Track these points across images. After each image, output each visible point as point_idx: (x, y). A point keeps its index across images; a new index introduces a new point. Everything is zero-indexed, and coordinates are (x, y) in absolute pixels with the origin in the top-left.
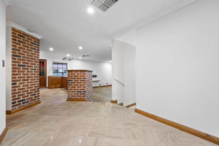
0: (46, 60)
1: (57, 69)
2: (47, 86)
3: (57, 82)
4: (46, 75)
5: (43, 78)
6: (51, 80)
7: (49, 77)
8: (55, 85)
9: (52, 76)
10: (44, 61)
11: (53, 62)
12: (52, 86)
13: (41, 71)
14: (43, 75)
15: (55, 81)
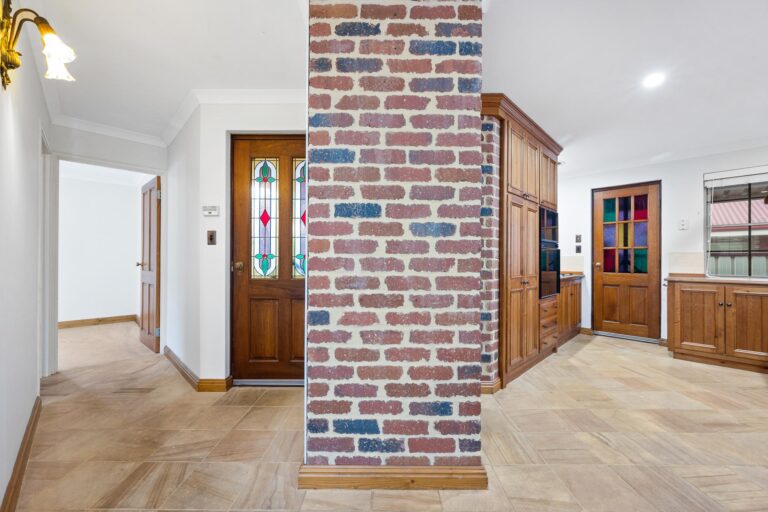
0: (659, 183)
2: (664, 335)
3: (732, 320)
4: (656, 270)
5: (643, 284)
6: (682, 302)
7: (671, 283)
8: (716, 337)
9: (704, 276)
10: (645, 193)
11: (706, 189)
12: (692, 341)
13: (630, 246)
14: (640, 271)
15: (720, 317)
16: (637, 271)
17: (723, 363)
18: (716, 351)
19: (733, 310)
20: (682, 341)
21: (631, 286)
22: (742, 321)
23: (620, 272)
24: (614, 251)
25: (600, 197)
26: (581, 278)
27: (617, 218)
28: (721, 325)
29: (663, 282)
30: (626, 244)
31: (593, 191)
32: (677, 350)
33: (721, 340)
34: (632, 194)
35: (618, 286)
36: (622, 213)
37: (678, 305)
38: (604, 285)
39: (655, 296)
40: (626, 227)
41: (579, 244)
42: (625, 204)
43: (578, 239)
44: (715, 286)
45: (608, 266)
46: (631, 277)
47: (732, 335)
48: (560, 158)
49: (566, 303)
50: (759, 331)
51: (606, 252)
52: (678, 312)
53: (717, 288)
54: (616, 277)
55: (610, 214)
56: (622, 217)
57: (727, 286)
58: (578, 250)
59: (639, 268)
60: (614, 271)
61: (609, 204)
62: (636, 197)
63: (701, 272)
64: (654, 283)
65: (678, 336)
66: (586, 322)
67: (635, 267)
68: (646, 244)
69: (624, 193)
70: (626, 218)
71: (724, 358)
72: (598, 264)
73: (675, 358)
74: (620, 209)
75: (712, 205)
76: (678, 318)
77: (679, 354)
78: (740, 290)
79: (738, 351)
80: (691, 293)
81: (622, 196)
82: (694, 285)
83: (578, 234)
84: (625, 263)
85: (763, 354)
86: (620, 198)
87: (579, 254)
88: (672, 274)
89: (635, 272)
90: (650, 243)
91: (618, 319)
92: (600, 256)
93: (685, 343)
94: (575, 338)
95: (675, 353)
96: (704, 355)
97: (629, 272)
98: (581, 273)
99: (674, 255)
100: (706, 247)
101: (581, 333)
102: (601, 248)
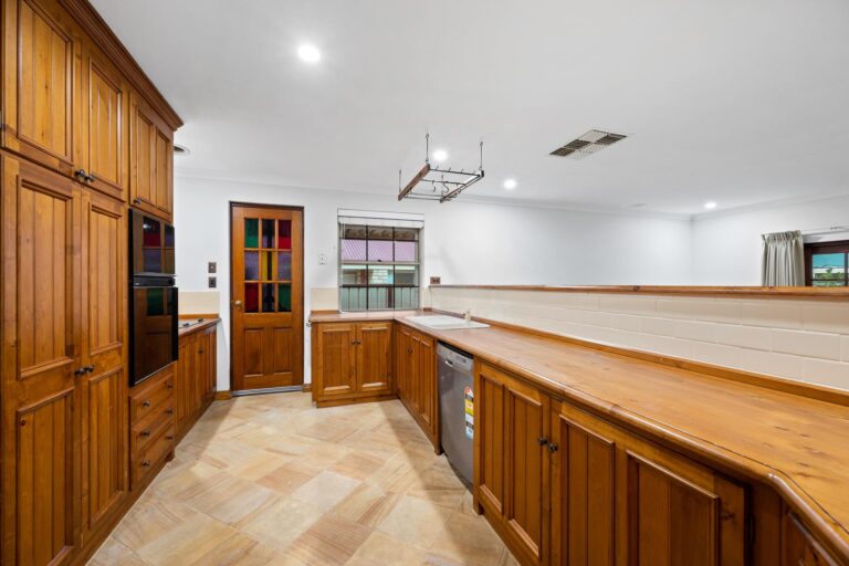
0: (301, 209)
1: (364, 267)
2: (308, 379)
3: (361, 357)
4: (299, 308)
5: (287, 325)
6: (325, 345)
7: (314, 325)
8: (350, 376)
9: (337, 312)
10: (288, 218)
11: (339, 224)
12: (332, 386)
13: (274, 280)
14: (284, 308)
15: (352, 355)
16: (282, 309)
17: (355, 401)
18: (350, 391)
19: (361, 347)
20: (324, 387)
21: (275, 328)
22: (367, 355)
23: (263, 311)
24: (256, 286)
25: (240, 213)
26: (215, 324)
27: (260, 245)
28: (353, 364)
29: (306, 321)
30: (270, 278)
31: (232, 204)
32: (320, 399)
33: (354, 377)
34: (277, 216)
35: (261, 329)
36: (266, 239)
38: (246, 329)
39: (298, 337)
40: (270, 255)
41: (212, 275)
42: (268, 224)
43: (212, 268)
44: (349, 325)
45: (250, 306)
46: (275, 317)
47: (361, 372)
48: (178, 138)
49: (192, 369)
50: (377, 364)
51: (247, 286)
52: (321, 355)
54: (259, 318)
55: (252, 239)
56: (266, 244)
57: (358, 324)
58: (212, 283)
59: (283, 306)
60: (256, 310)
61: (251, 224)
62: (280, 221)
63: (336, 308)
64: (298, 323)
65: (321, 384)
66: (223, 383)
67: (280, 305)
68: (290, 279)
69: (268, 215)
70: (270, 245)
71: (355, 396)
72: (238, 302)
73: (318, 407)
74: (263, 234)
75: (343, 241)
76: (321, 363)
77: (321, 401)
78: (366, 328)
79: (364, 386)
80: (331, 333)
81: (266, 217)
82: (334, 325)
83: (213, 261)
84: (269, 300)
85: (380, 384)
86: (263, 220)
87: (212, 290)
88: (313, 313)
89: (280, 311)
90: (294, 276)
91: (261, 370)
92: (241, 292)
93: (327, 389)
94: (208, 412)
95: (318, 402)
96: (342, 397)
97: (273, 311)
98: (217, 316)
99: (315, 291)
100: (339, 282)
101: (215, 402)
102: (241, 282)
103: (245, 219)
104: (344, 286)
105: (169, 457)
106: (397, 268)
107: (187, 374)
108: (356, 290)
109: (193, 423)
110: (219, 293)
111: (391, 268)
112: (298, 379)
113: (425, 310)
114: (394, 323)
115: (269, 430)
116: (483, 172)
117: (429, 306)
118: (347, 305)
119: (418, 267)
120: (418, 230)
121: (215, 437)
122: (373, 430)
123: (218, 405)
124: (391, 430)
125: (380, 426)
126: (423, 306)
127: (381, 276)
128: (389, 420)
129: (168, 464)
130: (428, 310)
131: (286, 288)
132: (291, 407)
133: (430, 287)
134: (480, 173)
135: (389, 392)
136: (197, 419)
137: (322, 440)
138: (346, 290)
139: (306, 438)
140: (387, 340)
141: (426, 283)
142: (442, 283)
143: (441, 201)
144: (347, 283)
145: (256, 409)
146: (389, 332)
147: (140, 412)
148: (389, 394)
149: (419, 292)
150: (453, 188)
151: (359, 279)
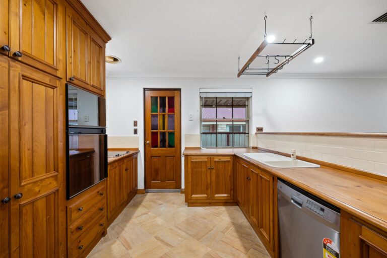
0: (179, 90)
2: (183, 186)
3: (214, 177)
4: (179, 145)
5: (172, 155)
6: (192, 169)
7: (186, 156)
8: (207, 189)
9: (199, 148)
10: (173, 96)
11: (201, 97)
12: (196, 194)
13: (166, 130)
14: (171, 146)
15: (209, 176)
16: (170, 146)
17: (210, 204)
18: (207, 198)
19: (214, 171)
20: (192, 195)
21: (167, 156)
22: (217, 177)
23: (161, 147)
24: (157, 133)
25: (149, 94)
26: (136, 153)
27: (159, 111)
28: (209, 182)
29: (182, 153)
30: (164, 129)
31: (144, 89)
32: (189, 201)
33: (209, 190)
34: (167, 95)
35: (159, 157)
37: (190, 171)
38: (152, 157)
40: (164, 116)
41: (136, 128)
42: (163, 99)
43: (135, 124)
44: (207, 157)
45: (154, 144)
46: (166, 150)
47: (214, 187)
49: (120, 179)
50: (224, 182)
51: (153, 133)
52: (190, 176)
53: (208, 158)
54: (158, 151)
56: (162, 111)
57: (212, 157)
58: (136, 132)
60: (157, 146)
61: (154, 99)
62: (169, 98)
63: (199, 146)
64: (178, 154)
65: (190, 192)
66: (141, 185)
67: (169, 144)
68: (174, 129)
69: (162, 94)
70: (164, 111)
71: (210, 201)
72: (148, 142)
73: (188, 206)
74: (161, 107)
75: (203, 109)
76: (190, 179)
77: (190, 203)
78: (217, 159)
79: (216, 195)
80: (196, 162)
81: (161, 96)
82: (197, 157)
83: (135, 120)
84: (163, 141)
85: (225, 195)
86: (160, 97)
87: (136, 135)
88: (186, 148)
89: (169, 147)
90: (176, 128)
91: (159, 179)
92: (149, 137)
93: (193, 196)
94: (132, 202)
95: (188, 203)
96: (202, 201)
97: (165, 147)
98: (137, 149)
99: (187, 136)
100: (200, 131)
101: (137, 195)
102: (150, 131)
103: (151, 97)
104: (203, 133)
105: (104, 234)
106: (234, 123)
107: (117, 183)
108: (210, 135)
109: (122, 209)
110: (138, 137)
111: (231, 123)
112: (178, 186)
113: (253, 148)
114: (235, 157)
115: (159, 221)
116: (313, 41)
117: (255, 146)
118: (205, 145)
119: (248, 121)
120: (248, 98)
121: (131, 221)
122: (223, 232)
123: (138, 197)
124: (235, 234)
125: (227, 228)
126: (251, 145)
127: (223, 127)
128: (234, 224)
129: (102, 239)
130: (255, 149)
131: (172, 134)
132: (174, 203)
133: (256, 134)
134: (311, 42)
135: (231, 201)
136: (125, 206)
137: (190, 235)
138: (205, 135)
139: (179, 231)
140: (230, 168)
141: (253, 131)
142: (264, 131)
143: (268, 75)
144: (205, 132)
145: (155, 202)
146: (231, 163)
147: (75, 215)
148: (232, 202)
149: (248, 137)
150: (282, 60)
151: (211, 130)
